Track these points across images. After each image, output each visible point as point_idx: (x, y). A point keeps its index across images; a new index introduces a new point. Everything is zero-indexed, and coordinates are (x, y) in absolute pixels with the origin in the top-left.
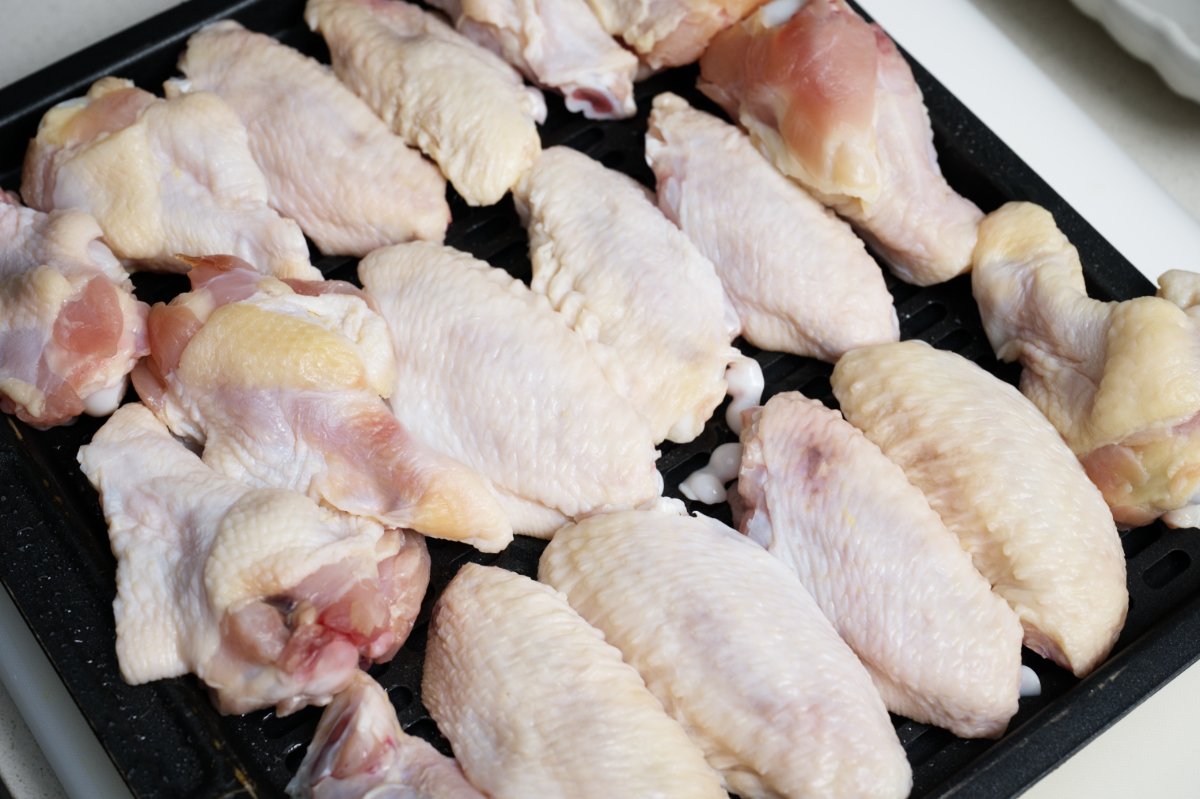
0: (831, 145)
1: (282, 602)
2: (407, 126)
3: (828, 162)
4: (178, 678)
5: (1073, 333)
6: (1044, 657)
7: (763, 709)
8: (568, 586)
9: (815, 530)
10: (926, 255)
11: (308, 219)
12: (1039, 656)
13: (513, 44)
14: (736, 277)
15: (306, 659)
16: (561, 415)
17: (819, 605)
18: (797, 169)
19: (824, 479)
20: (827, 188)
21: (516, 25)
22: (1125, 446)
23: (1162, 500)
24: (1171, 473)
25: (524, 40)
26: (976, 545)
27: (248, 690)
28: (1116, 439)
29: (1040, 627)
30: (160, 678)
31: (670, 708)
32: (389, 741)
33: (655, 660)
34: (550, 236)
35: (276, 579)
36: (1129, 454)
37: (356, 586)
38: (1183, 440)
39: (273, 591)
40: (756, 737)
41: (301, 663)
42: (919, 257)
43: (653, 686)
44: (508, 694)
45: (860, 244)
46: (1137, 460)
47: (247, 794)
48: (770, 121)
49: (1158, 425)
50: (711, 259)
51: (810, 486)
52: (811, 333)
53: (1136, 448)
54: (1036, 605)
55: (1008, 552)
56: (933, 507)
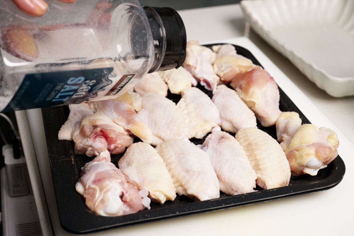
0: (251, 91)
1: (95, 127)
2: (164, 77)
3: (250, 94)
4: (69, 141)
5: (292, 130)
6: (262, 187)
7: (188, 171)
8: (159, 150)
9: (216, 149)
10: (267, 117)
11: (137, 88)
12: (261, 187)
13: (193, 70)
14: (222, 113)
15: (94, 135)
16: (170, 121)
17: (212, 164)
18: (243, 96)
19: (222, 141)
20: (248, 99)
21: (195, 66)
22: (295, 150)
23: (300, 162)
24: (303, 155)
25: (195, 68)
26: (254, 162)
27: (81, 143)
28: (294, 148)
29: (261, 179)
30: (65, 139)
31: (169, 170)
32: (105, 158)
33: (169, 161)
34: (185, 98)
35: (95, 122)
36: (296, 152)
37: (111, 130)
38: (308, 148)
39: (94, 125)
40: (184, 177)
41: (93, 136)
42: (266, 118)
43: (167, 167)
44: (134, 156)
45: (254, 114)
46: (296, 153)
47: (72, 160)
48: (241, 88)
49: (303, 145)
50: (219, 110)
51: (219, 142)
52: (235, 125)
53: (297, 151)
54: (262, 174)
55: (259, 163)
56: (247, 155)
